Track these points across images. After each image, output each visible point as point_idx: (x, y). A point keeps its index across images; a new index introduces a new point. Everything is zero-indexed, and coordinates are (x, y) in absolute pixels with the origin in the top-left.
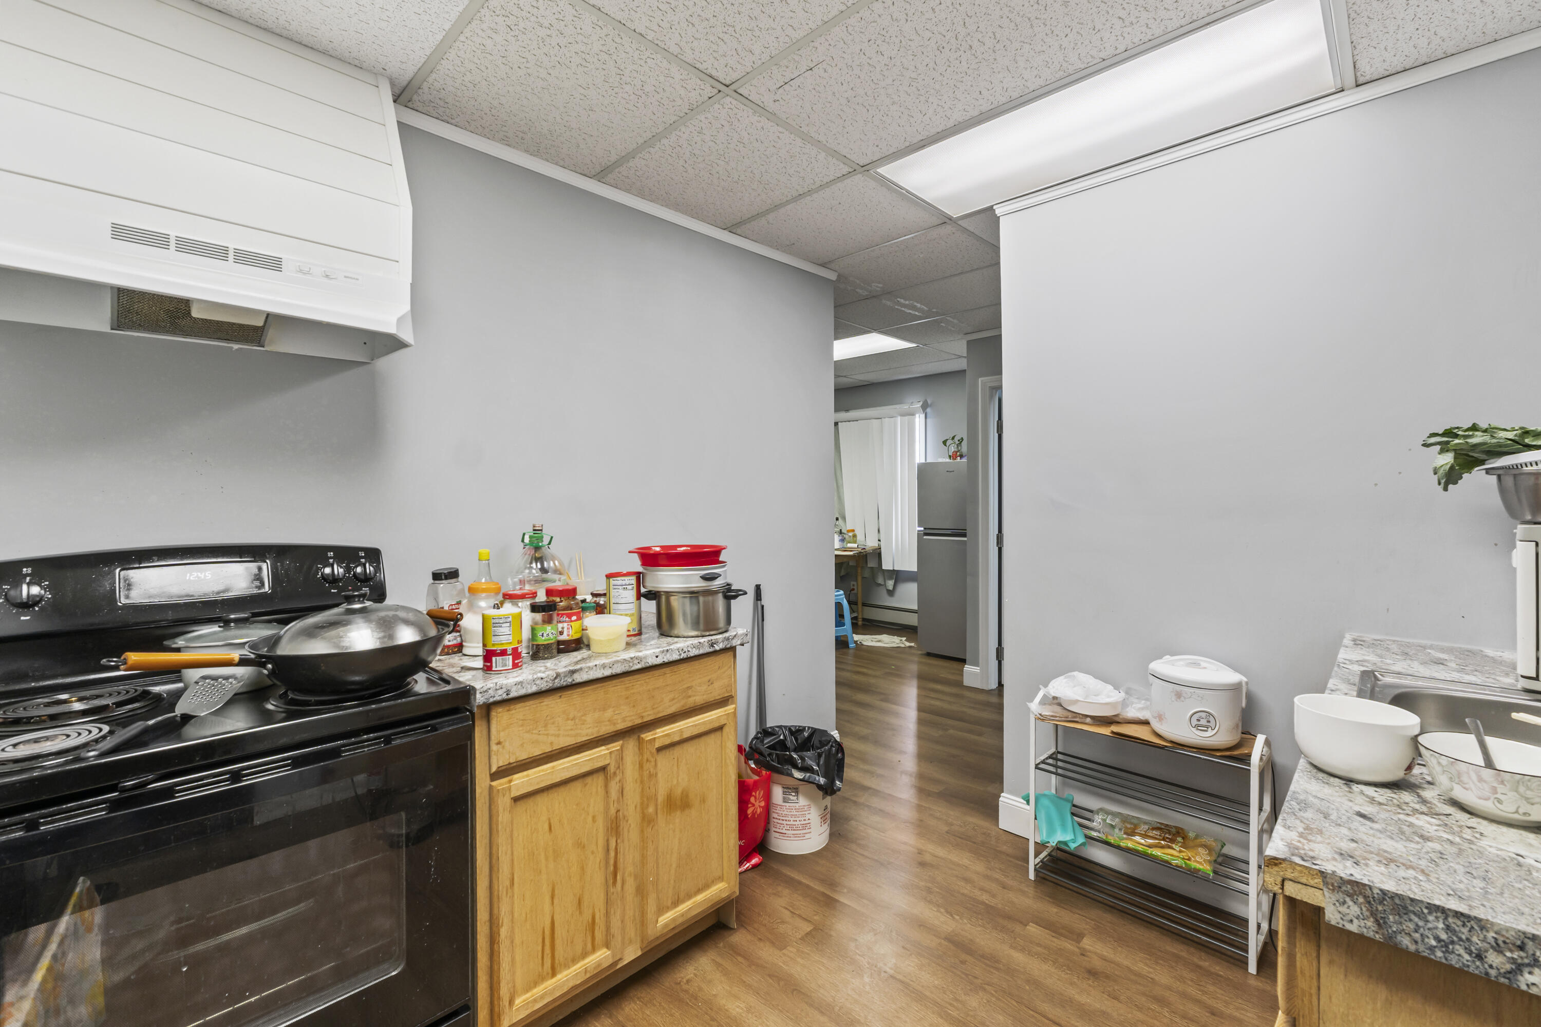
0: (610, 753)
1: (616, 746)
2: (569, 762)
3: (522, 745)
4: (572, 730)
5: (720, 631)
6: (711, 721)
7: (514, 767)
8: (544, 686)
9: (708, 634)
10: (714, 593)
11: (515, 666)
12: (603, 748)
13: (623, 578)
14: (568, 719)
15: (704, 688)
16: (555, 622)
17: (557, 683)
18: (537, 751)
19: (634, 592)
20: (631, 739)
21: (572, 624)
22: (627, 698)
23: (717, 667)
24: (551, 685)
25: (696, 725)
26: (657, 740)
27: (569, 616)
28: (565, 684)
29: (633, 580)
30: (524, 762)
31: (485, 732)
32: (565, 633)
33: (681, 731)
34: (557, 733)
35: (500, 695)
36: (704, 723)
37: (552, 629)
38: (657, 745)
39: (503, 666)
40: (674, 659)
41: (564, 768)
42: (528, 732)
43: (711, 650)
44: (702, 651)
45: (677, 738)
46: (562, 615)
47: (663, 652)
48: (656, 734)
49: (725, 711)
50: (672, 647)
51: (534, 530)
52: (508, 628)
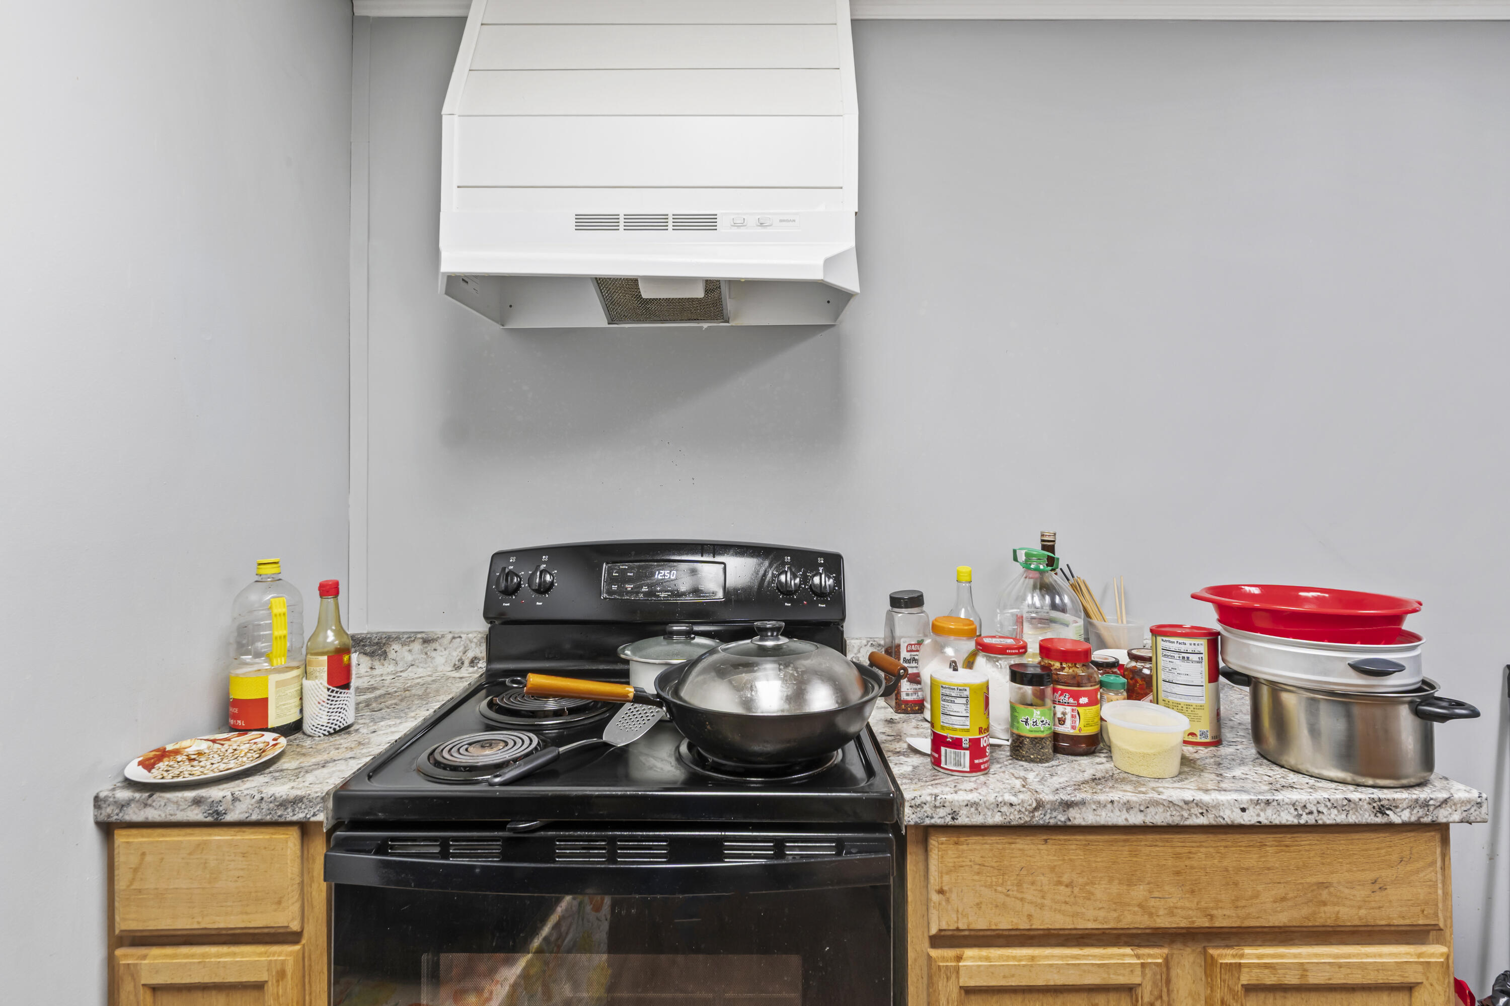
0: (1143, 965)
1: (1155, 955)
2: (1062, 957)
3: (979, 905)
4: (1066, 903)
5: (1405, 782)
6: (1381, 967)
7: (964, 936)
8: (1015, 818)
9: (1370, 782)
10: (1388, 701)
11: (975, 768)
12: (1128, 950)
13: (1181, 640)
14: (1059, 883)
15: (1361, 893)
16: (1049, 702)
17: (1039, 818)
18: (1004, 923)
19: (1204, 668)
20: (1189, 950)
21: (1081, 710)
22: (1178, 873)
23: (1395, 857)
24: (1028, 819)
25: (1340, 966)
26: (1245, 970)
27: (1076, 696)
28: (1052, 822)
29: (1201, 645)
30: (981, 933)
31: (921, 866)
32: (1068, 722)
33: (1303, 968)
34: (1039, 901)
35: (940, 817)
36: (1362, 966)
37: (1042, 714)
38: (1245, 979)
39: (955, 765)
40: (1284, 822)
41: (1051, 965)
42: (990, 886)
43: (1380, 819)
44: (1352, 819)
45: (1292, 979)
46: (1063, 691)
47: (1258, 803)
48: (1242, 956)
49: (1420, 955)
50: (1279, 796)
51: (1043, 541)
52: (964, 707)
